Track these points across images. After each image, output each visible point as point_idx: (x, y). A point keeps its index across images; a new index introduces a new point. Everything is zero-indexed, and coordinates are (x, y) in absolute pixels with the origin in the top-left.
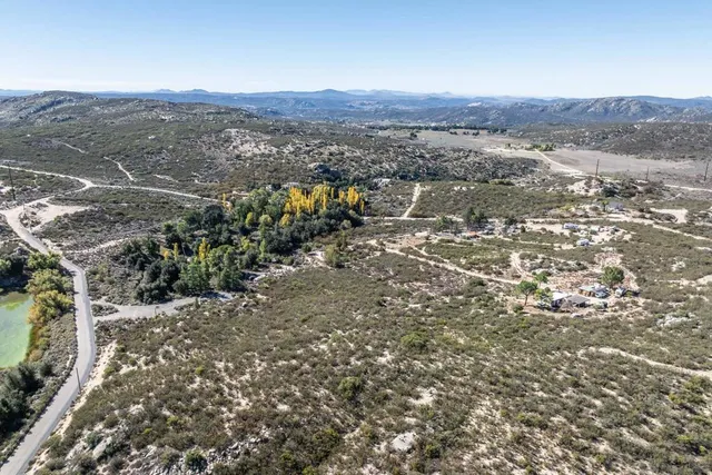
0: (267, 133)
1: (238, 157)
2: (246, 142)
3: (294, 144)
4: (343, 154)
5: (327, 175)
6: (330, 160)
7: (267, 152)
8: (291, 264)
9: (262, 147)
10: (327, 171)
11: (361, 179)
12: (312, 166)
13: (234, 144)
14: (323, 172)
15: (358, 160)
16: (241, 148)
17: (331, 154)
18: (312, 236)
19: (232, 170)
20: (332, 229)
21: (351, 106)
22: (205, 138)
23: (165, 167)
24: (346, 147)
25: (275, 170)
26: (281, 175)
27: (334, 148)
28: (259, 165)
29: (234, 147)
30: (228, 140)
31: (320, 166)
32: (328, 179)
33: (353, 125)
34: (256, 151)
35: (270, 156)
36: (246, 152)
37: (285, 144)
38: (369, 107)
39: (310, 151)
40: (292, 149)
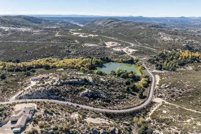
0: (170, 34)
1: (163, 40)
2: (165, 36)
3: (178, 38)
4: (193, 42)
5: (188, 48)
6: (189, 43)
7: (171, 40)
8: (184, 68)
9: (169, 38)
10: (188, 47)
11: (198, 50)
12: (184, 45)
13: (161, 37)
14: (187, 47)
15: (197, 44)
16: (163, 38)
17: (189, 42)
18: (188, 63)
19: (162, 44)
20: (192, 62)
21: (190, 23)
22: (154, 35)
23: (146, 42)
24: (193, 40)
25: (173, 45)
26: (175, 47)
27: (190, 40)
28: (169, 43)
29: (162, 38)
30: (160, 36)
31: (186, 45)
32: (188, 49)
33: (192, 30)
34: (168, 39)
35: (172, 41)
36: (165, 39)
37: (175, 38)
38: (197, 23)
39: (183, 41)
40: (178, 40)
